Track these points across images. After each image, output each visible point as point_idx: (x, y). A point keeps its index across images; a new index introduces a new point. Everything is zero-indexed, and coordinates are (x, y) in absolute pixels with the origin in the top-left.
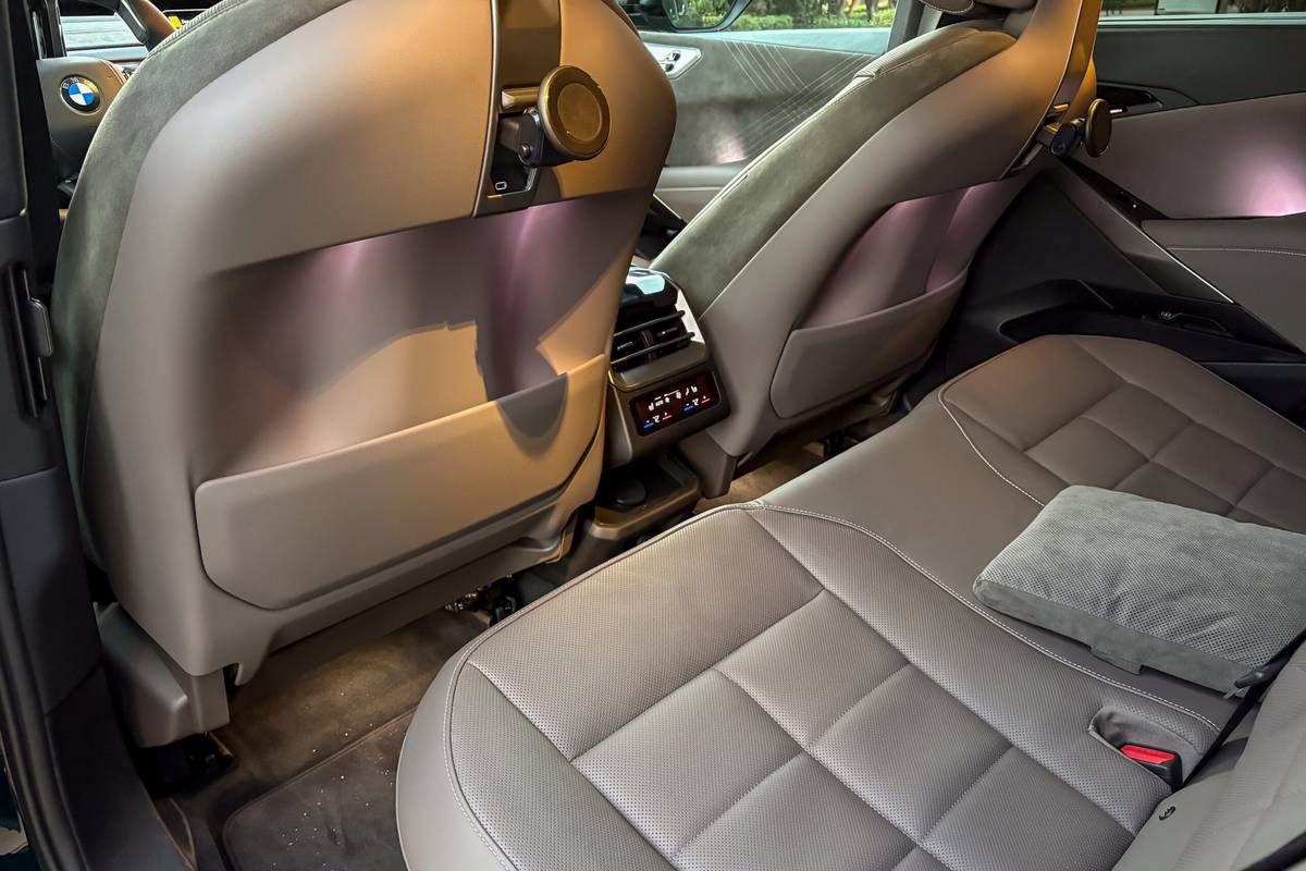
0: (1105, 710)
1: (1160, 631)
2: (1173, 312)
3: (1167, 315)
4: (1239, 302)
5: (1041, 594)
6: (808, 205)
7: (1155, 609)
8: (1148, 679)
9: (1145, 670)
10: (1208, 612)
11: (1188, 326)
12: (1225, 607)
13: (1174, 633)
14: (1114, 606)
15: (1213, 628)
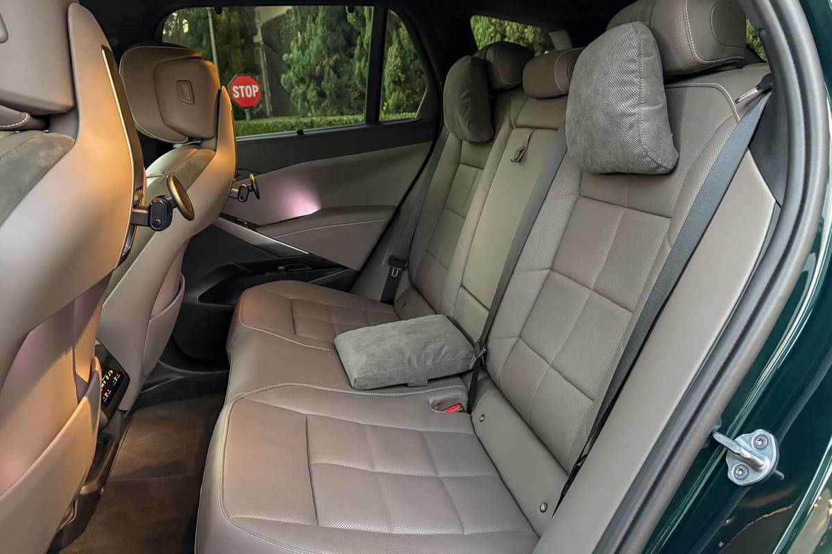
0: (431, 401)
1: (429, 362)
2: (283, 265)
3: (281, 268)
4: (311, 252)
5: (383, 371)
6: (151, 243)
7: (423, 355)
8: (434, 384)
9: (430, 381)
10: (438, 347)
11: (290, 270)
12: (441, 344)
13: (434, 360)
14: (409, 360)
15: (443, 352)
